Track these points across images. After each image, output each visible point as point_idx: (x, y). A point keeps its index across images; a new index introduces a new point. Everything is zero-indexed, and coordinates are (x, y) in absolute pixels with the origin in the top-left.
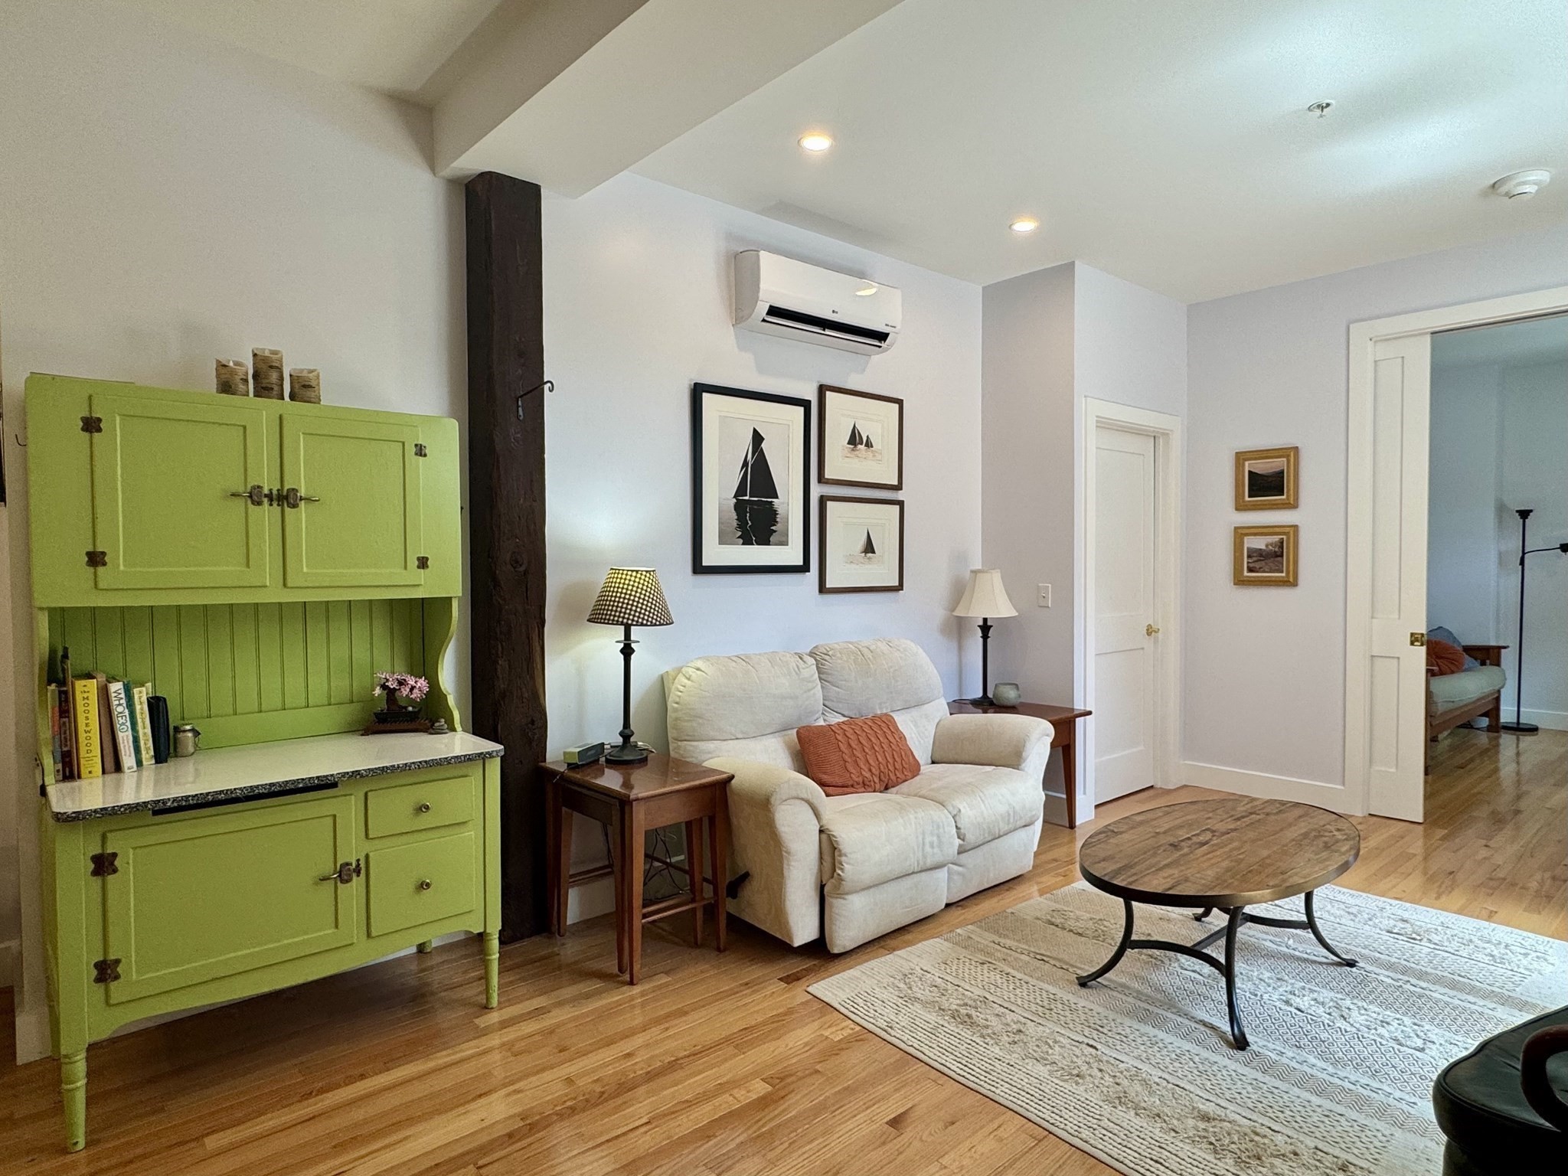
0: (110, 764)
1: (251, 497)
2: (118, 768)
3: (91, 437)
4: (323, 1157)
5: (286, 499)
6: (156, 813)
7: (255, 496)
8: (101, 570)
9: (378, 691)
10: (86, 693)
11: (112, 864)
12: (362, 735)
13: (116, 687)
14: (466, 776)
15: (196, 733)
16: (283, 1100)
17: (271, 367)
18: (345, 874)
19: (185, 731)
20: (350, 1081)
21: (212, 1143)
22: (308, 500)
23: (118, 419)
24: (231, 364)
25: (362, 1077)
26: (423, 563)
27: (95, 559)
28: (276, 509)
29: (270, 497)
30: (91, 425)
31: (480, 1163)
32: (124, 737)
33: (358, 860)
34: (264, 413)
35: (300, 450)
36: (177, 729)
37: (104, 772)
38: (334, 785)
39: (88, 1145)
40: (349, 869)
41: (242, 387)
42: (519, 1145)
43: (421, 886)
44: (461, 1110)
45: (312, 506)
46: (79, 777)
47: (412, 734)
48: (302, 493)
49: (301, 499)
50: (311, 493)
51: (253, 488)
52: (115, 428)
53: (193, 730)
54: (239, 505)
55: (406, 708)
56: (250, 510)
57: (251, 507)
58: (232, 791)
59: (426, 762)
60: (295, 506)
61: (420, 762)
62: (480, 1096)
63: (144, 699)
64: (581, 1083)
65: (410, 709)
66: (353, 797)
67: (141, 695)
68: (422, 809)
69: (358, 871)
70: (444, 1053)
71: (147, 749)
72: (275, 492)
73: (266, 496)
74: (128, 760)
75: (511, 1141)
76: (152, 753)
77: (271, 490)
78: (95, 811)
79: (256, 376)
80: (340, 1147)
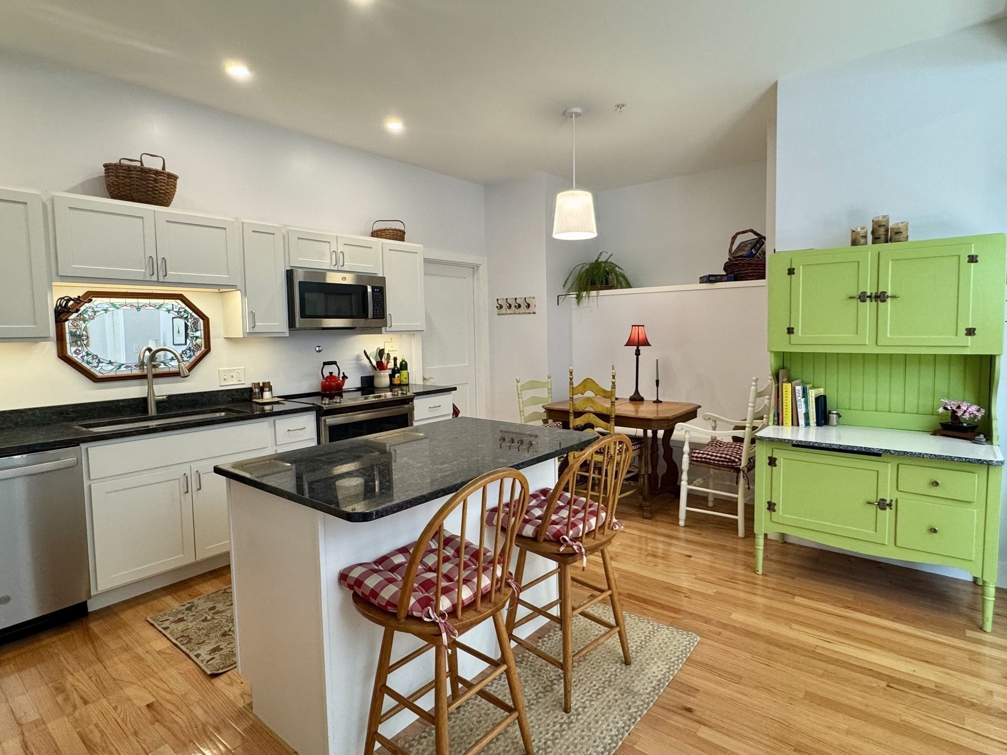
0: (795, 422)
1: (859, 298)
2: (798, 425)
3: (791, 278)
4: (829, 632)
5: (880, 297)
6: (794, 445)
7: (863, 297)
8: (792, 335)
9: (941, 410)
10: (787, 387)
11: (775, 462)
12: (931, 434)
13: (799, 388)
14: (973, 473)
15: (839, 416)
16: (837, 602)
17: (880, 226)
18: (882, 505)
19: (833, 414)
20: (871, 614)
21: (798, 599)
22: (894, 297)
23: (801, 267)
24: (859, 229)
25: (878, 616)
26: (970, 332)
27: (790, 331)
28: (874, 303)
29: (870, 297)
30: (791, 272)
31: (891, 685)
32: (801, 411)
33: (891, 500)
34: (870, 253)
35: (889, 269)
36: (830, 413)
37: (792, 425)
38: (879, 455)
39: (763, 574)
40: (884, 503)
41: (862, 241)
42: (919, 694)
43: (931, 530)
44: (909, 660)
45: (894, 300)
46: (782, 425)
47: (963, 441)
48: (889, 293)
49: (888, 297)
50: (894, 294)
51: (862, 293)
52: (800, 271)
53: (837, 414)
54: (854, 302)
55: (962, 423)
56: (859, 305)
57: (860, 303)
58: (821, 444)
59: (935, 455)
60: (884, 301)
61: (931, 455)
62: (927, 662)
63: (813, 395)
64: (996, 698)
65: (965, 425)
66: (890, 464)
67: (812, 394)
68: (936, 484)
69: (890, 505)
70: (930, 633)
71: (813, 419)
72: (874, 294)
73: (868, 297)
74: (802, 421)
75: (918, 689)
76: (815, 420)
77: (872, 293)
78: (766, 438)
79: (873, 233)
80: (838, 633)
